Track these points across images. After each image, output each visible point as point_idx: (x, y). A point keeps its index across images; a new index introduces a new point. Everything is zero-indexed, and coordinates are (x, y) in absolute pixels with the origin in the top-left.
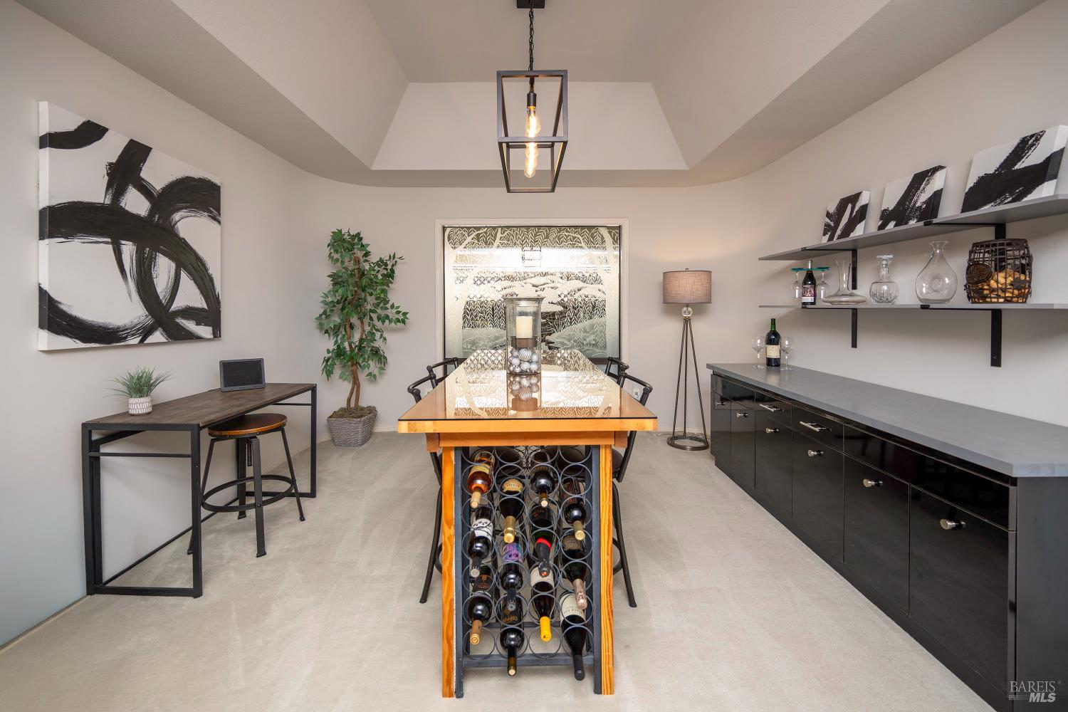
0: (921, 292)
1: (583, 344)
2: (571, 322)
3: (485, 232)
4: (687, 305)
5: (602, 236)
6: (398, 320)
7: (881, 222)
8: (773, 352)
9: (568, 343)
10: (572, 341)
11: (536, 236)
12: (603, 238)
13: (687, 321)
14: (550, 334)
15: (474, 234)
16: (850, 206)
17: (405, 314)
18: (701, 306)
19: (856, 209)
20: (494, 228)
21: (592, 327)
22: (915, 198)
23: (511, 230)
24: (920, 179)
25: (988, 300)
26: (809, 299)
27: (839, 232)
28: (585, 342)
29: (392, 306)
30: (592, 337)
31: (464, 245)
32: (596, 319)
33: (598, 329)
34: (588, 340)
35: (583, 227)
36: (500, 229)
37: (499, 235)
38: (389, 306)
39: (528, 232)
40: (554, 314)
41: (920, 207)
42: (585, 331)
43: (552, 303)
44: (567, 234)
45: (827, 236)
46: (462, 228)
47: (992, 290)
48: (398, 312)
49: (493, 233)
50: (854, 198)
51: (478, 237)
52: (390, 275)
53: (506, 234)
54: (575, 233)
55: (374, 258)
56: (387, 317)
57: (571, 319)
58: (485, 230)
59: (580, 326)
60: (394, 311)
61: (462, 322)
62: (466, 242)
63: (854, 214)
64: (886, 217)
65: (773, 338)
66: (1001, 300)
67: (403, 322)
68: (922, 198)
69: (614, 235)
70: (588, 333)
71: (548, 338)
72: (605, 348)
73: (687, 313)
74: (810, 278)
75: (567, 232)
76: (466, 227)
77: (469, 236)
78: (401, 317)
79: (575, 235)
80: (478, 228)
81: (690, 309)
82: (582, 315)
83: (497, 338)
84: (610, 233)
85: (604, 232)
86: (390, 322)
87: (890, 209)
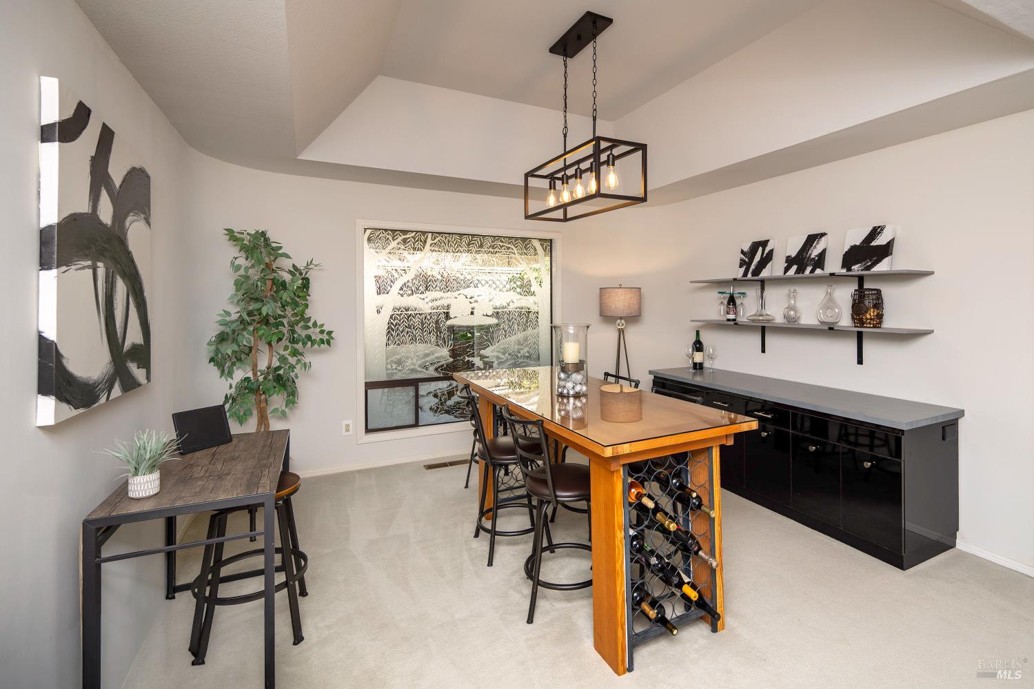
0: (821, 318)
1: (517, 356)
2: (505, 336)
3: (412, 237)
4: (621, 318)
5: (535, 248)
6: (322, 341)
7: (786, 265)
8: (698, 357)
9: (503, 357)
10: (507, 355)
11: (468, 245)
12: (535, 250)
13: (621, 332)
14: (484, 349)
15: (400, 238)
16: (761, 249)
17: (330, 333)
18: (634, 318)
19: (766, 251)
20: (424, 233)
21: (526, 339)
22: (810, 252)
23: (442, 237)
24: (812, 239)
25: (865, 325)
26: (732, 316)
27: (753, 267)
28: (519, 355)
29: (315, 324)
30: (527, 349)
31: (388, 250)
32: (530, 331)
33: (531, 340)
34: (522, 352)
35: (517, 239)
36: (430, 235)
37: (429, 241)
38: (310, 324)
39: (461, 240)
40: (489, 326)
41: (814, 259)
42: (519, 344)
43: (487, 315)
44: (501, 244)
45: (743, 269)
46: (386, 230)
47: (867, 319)
48: (322, 332)
49: (423, 238)
50: (764, 244)
51: (405, 241)
52: (306, 284)
53: (436, 240)
54: (509, 243)
55: (286, 264)
56: (309, 338)
57: (505, 331)
58: (413, 234)
59: (514, 338)
60: (318, 330)
61: (385, 339)
62: (390, 247)
63: (765, 255)
64: (790, 261)
65: (698, 346)
66: (872, 326)
67: (329, 343)
68: (815, 252)
69: (546, 248)
70: (522, 345)
71: (482, 352)
72: (539, 359)
73: (621, 324)
74: (732, 300)
75: (501, 241)
76: (391, 230)
77: (394, 240)
78: (325, 337)
79: (509, 246)
80: (405, 232)
81: (623, 321)
82: (516, 326)
83: (427, 355)
84: (542, 245)
85: (537, 244)
86: (313, 342)
87: (793, 256)
